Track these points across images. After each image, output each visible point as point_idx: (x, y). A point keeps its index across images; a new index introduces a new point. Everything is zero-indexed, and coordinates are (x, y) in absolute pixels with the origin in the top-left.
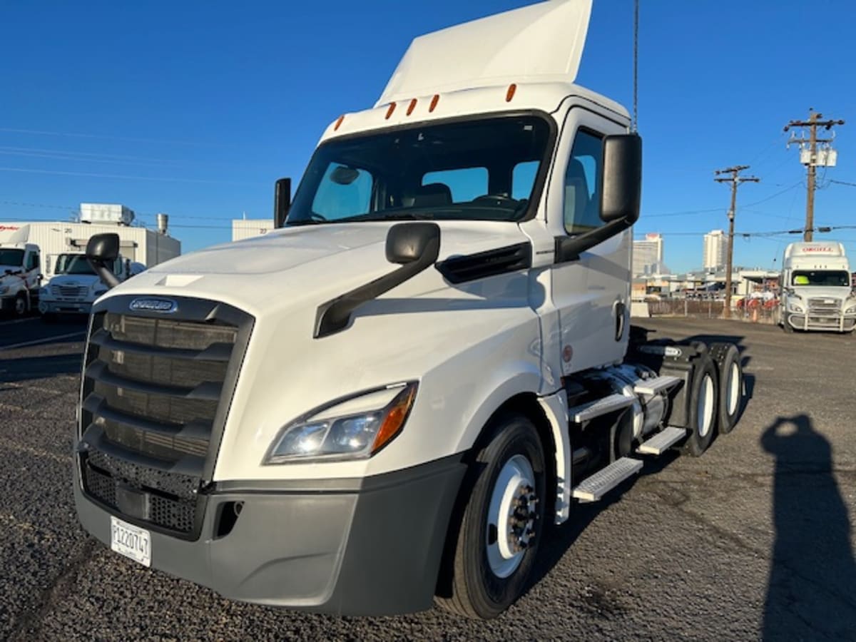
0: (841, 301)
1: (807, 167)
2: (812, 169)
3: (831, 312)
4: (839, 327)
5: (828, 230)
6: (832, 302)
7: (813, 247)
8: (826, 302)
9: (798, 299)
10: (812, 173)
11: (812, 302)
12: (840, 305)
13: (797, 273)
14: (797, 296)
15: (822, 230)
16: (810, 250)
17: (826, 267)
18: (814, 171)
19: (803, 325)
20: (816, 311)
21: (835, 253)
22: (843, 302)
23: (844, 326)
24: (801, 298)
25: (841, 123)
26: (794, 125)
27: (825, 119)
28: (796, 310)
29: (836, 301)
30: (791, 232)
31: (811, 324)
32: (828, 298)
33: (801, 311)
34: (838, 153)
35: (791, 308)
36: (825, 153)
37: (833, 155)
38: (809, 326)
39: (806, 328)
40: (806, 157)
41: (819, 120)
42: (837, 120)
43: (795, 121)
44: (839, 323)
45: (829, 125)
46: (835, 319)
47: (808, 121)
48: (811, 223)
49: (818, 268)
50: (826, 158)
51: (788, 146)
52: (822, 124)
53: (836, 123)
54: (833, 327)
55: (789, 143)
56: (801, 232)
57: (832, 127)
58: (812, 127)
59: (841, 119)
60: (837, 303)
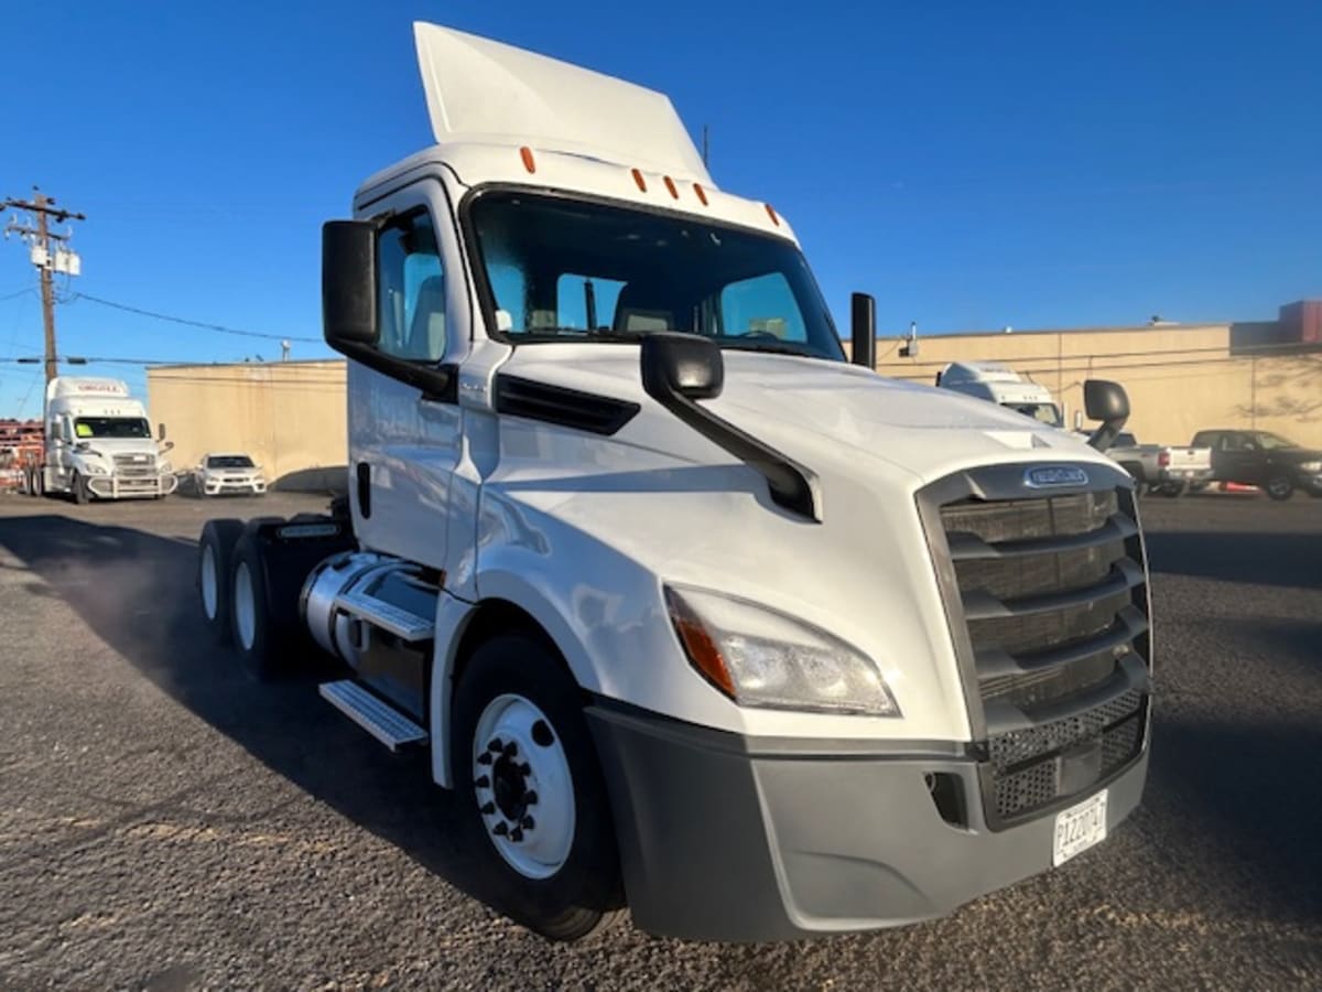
0: (153, 457)
1: (39, 270)
2: (47, 276)
3: (143, 472)
4: (156, 490)
5: (82, 362)
6: (143, 459)
7: (93, 385)
8: (137, 459)
9: (96, 456)
10: (46, 279)
11: (118, 460)
12: (153, 462)
13: (81, 421)
14: (94, 453)
15: (73, 361)
16: (89, 388)
17: (119, 412)
18: (49, 276)
19: (112, 490)
20: (127, 473)
21: (122, 393)
22: (157, 458)
23: (164, 488)
24: (100, 455)
25: (80, 217)
26: (17, 205)
27: (57, 208)
28: (97, 472)
29: (148, 457)
30: (21, 361)
31: (122, 488)
32: (137, 454)
33: (104, 472)
34: (81, 258)
35: (88, 469)
36: (66, 256)
37: (75, 262)
38: (120, 491)
39: (116, 495)
40: (40, 256)
41: (49, 207)
42: (76, 213)
43: (16, 200)
44: (156, 484)
45: (61, 216)
46: (149, 481)
47: (32, 203)
48: (53, 350)
49: (109, 415)
50: (67, 262)
51: (8, 234)
52: (54, 213)
53: (73, 216)
54: (149, 490)
55: (9, 230)
56: (37, 361)
57: (66, 220)
58: (41, 213)
59: (82, 213)
60: (150, 459)
